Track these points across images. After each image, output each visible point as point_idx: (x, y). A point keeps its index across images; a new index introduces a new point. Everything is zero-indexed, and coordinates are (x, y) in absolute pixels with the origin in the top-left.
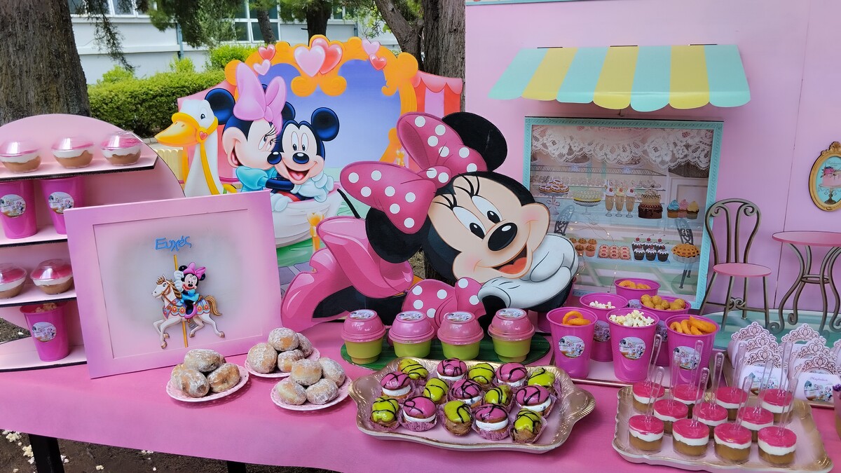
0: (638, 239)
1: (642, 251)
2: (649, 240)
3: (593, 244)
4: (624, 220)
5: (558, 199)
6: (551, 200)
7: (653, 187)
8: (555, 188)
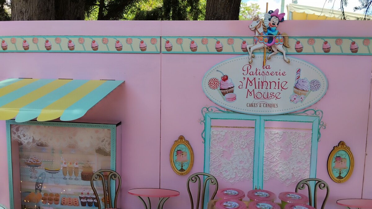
0: (82, 193)
1: (85, 201)
2: (88, 194)
3: (57, 196)
4: (74, 182)
5: (36, 169)
6: (32, 169)
7: (88, 161)
8: (34, 162)
